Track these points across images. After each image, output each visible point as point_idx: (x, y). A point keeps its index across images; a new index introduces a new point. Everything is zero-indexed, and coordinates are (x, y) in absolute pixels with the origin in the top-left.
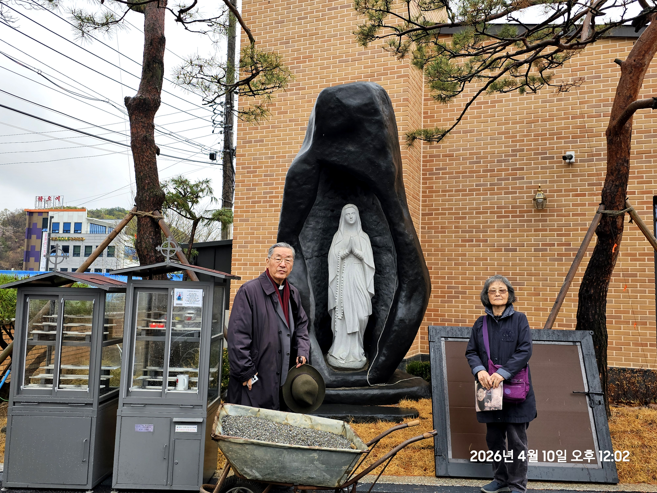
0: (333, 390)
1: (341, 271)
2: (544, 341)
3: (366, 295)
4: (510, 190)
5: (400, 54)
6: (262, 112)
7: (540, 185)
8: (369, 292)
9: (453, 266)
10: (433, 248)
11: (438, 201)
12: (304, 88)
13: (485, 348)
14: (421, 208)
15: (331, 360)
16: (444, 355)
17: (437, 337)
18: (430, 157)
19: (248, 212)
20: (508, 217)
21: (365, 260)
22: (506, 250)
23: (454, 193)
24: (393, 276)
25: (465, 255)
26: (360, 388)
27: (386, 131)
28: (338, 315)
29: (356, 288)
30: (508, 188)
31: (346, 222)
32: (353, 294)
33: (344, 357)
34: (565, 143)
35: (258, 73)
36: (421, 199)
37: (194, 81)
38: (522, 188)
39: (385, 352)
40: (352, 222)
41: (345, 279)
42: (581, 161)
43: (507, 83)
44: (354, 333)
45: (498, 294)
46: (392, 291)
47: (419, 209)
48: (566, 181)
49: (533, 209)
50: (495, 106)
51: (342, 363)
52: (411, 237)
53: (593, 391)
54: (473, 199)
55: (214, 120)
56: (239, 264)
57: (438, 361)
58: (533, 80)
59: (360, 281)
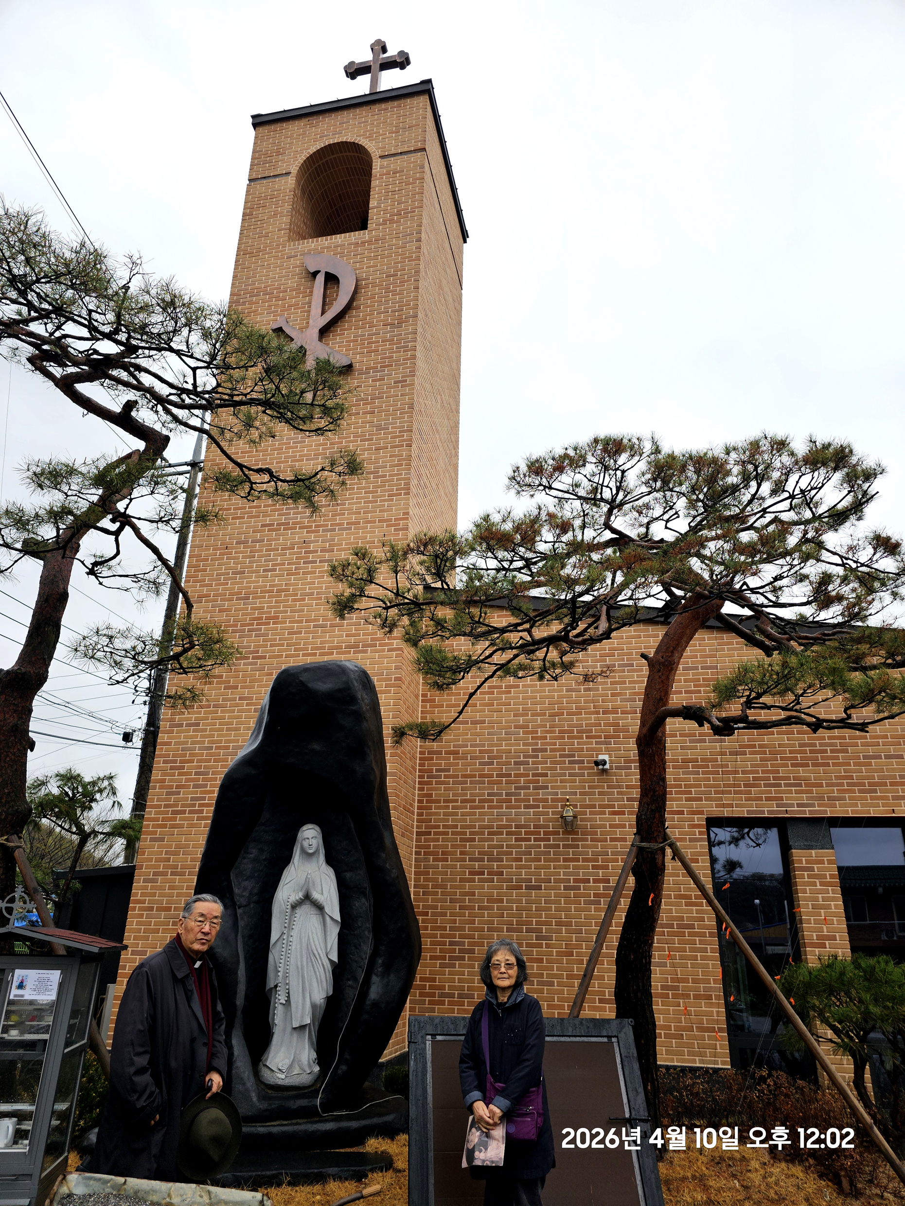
0: (263, 1126)
1: (290, 928)
2: (569, 1036)
3: (325, 964)
4: (532, 803)
5: (387, 629)
6: (194, 697)
7: (568, 797)
8: (329, 959)
9: (458, 911)
10: (430, 883)
11: (439, 814)
12: (264, 657)
13: (484, 1056)
14: (415, 823)
15: (266, 1074)
16: (429, 1064)
17: (421, 1034)
18: (429, 753)
19: (165, 826)
20: (529, 840)
21: (327, 910)
22: (528, 887)
23: (459, 804)
24: (366, 933)
25: (473, 894)
26: (306, 1120)
27: (365, 725)
28: (280, 997)
29: (311, 954)
30: (529, 800)
31: (303, 851)
32: (305, 963)
33: (284, 1069)
34: (597, 743)
35: (192, 646)
36: (416, 811)
37: (100, 654)
38: (546, 800)
39: (348, 1057)
40: (311, 851)
41: (295, 939)
42: (617, 768)
43: (522, 667)
44: (302, 1028)
45: (503, 970)
46: (364, 957)
47: (413, 825)
48: (600, 793)
49: (561, 830)
50: (510, 692)
51: (280, 1078)
52: (394, 873)
53: (636, 1115)
54: (484, 814)
55: (136, 686)
56: (140, 909)
57: (420, 1074)
58: (554, 665)
59: (317, 943)
